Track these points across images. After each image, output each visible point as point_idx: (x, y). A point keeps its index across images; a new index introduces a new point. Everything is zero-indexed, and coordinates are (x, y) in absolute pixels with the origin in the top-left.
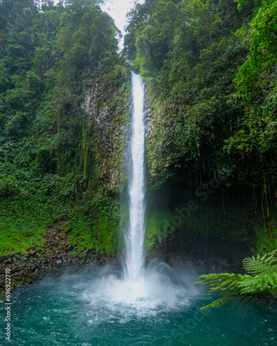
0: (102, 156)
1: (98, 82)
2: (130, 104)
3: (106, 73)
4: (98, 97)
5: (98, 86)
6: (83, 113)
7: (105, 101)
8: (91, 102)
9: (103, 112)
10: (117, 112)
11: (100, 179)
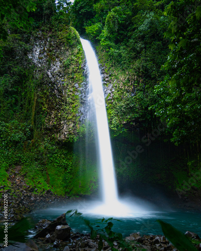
0: (51, 108)
1: (50, 37)
2: (85, 66)
3: (60, 31)
4: (50, 51)
5: (50, 41)
6: (30, 63)
7: (57, 57)
8: (40, 54)
9: (55, 67)
10: (70, 70)
11: (47, 129)
